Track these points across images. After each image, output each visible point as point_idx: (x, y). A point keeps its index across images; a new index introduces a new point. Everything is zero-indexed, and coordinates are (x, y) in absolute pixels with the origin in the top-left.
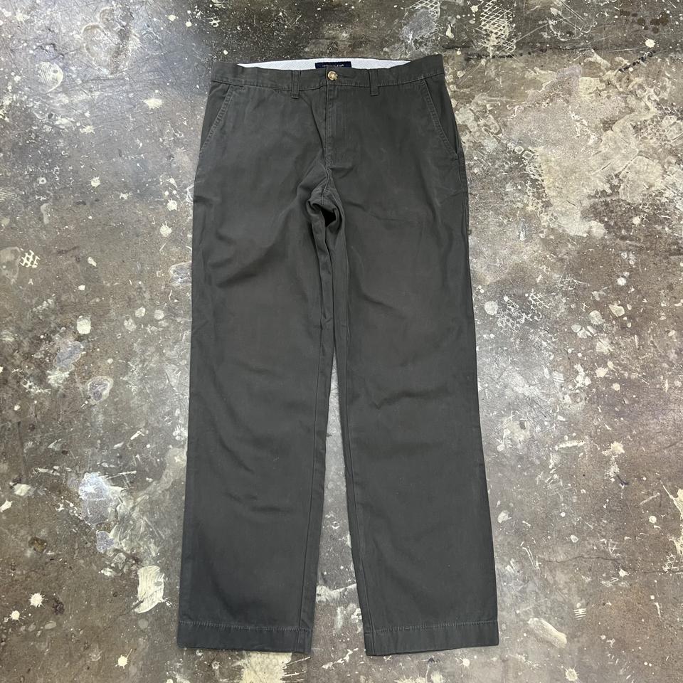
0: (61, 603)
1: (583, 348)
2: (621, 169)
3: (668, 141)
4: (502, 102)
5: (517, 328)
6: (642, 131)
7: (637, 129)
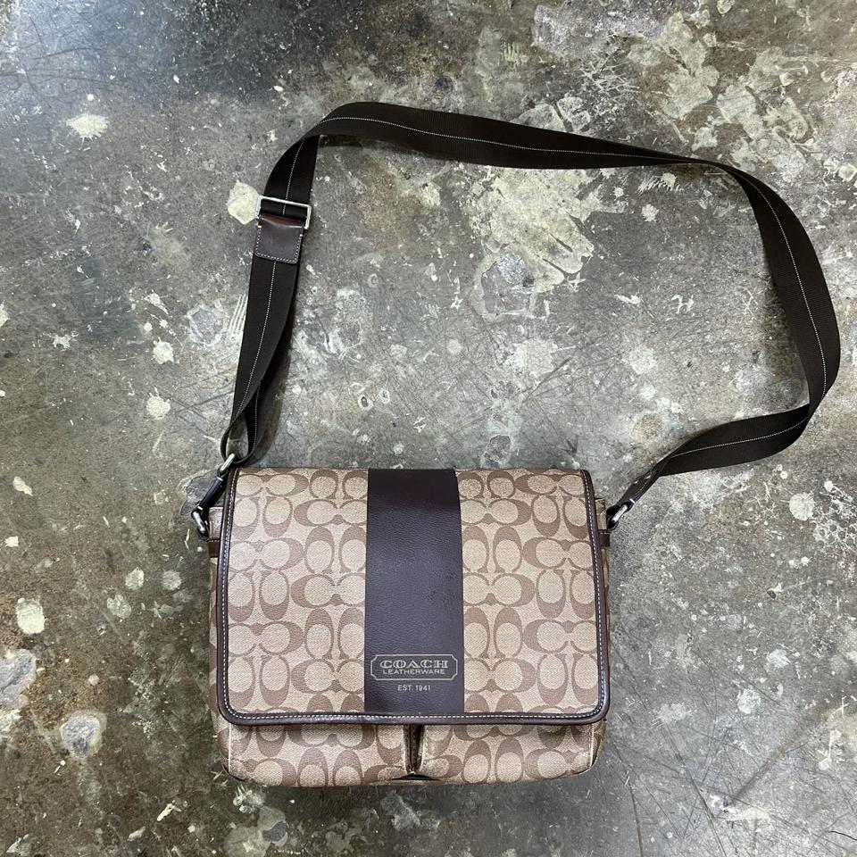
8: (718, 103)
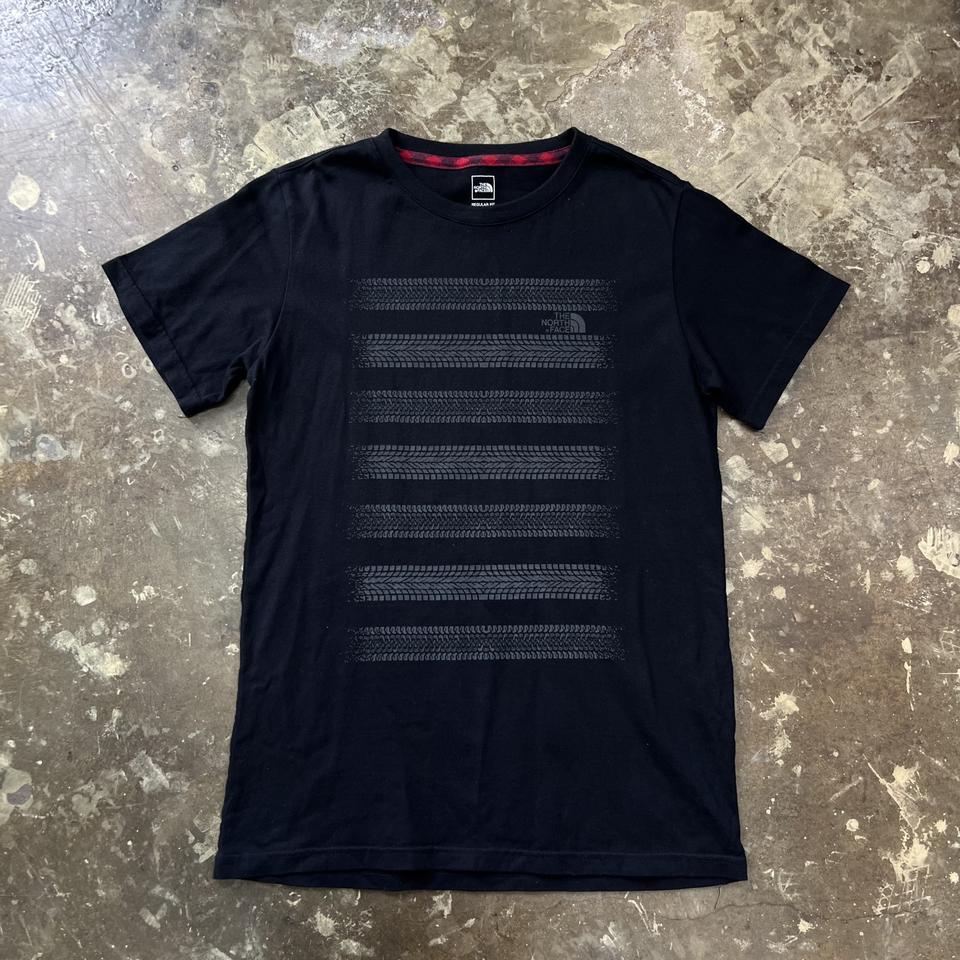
2: (771, 183)
3: (854, 123)
4: (545, 71)
6: (806, 108)
7: (795, 105)
8: (462, 104)
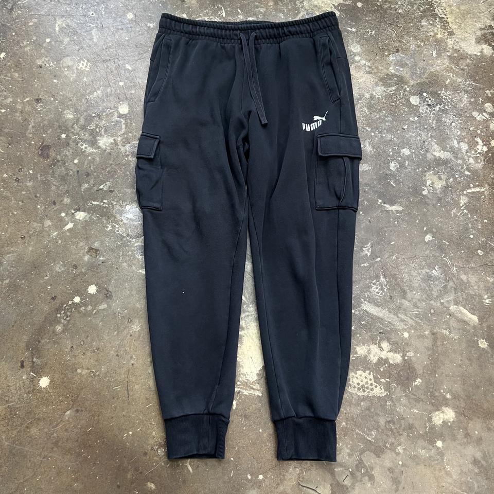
0: (111, 292)
1: (481, 127)
5: (433, 114)
